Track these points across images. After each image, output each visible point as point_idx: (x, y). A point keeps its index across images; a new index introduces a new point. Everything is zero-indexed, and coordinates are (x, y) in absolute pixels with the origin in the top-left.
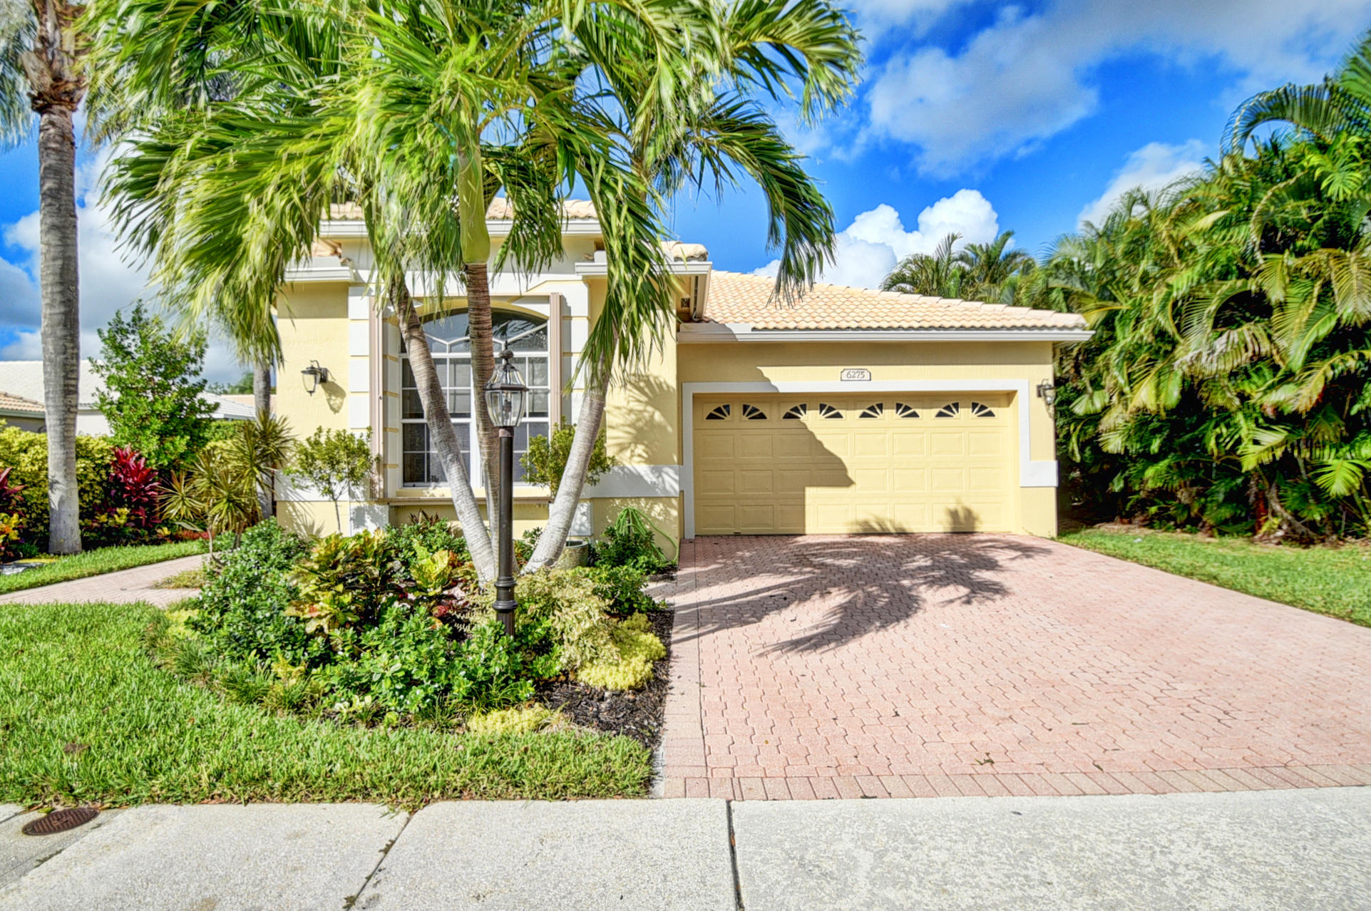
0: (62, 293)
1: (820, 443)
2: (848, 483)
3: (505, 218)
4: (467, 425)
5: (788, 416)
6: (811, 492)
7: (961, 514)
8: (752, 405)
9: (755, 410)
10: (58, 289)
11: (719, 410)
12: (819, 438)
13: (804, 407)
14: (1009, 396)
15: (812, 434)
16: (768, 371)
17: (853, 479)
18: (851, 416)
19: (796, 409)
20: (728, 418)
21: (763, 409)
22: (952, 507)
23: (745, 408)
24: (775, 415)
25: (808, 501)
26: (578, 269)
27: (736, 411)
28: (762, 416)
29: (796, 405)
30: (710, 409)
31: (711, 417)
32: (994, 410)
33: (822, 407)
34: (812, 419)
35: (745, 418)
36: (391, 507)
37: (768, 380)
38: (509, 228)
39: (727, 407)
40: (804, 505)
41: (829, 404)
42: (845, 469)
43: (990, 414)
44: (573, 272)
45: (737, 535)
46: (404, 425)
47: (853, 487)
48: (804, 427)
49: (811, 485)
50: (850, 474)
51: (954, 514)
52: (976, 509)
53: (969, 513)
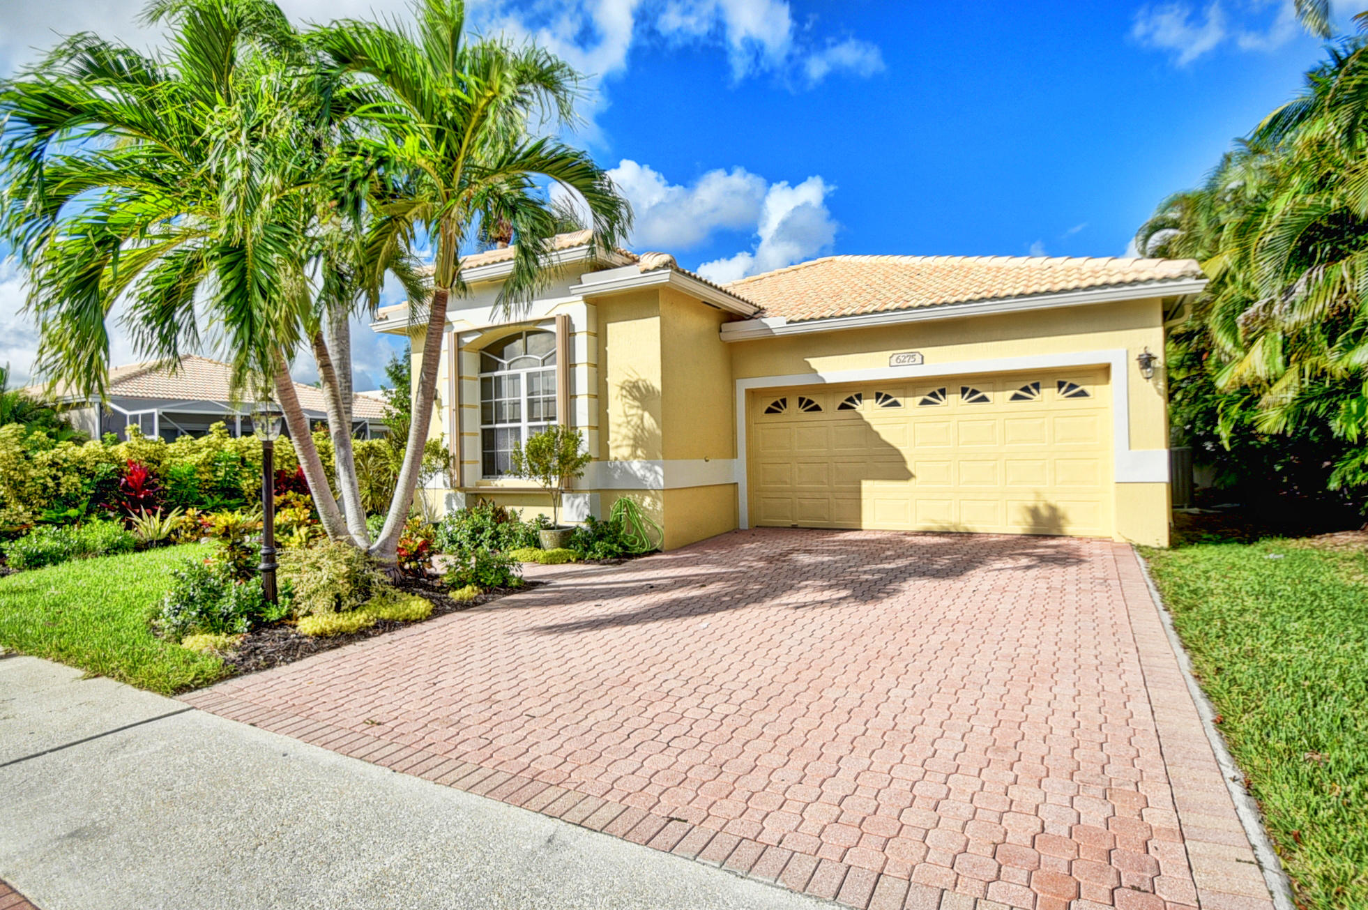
0: (337, 345)
1: (877, 434)
2: (907, 476)
3: (510, 259)
4: (518, 429)
5: (843, 407)
6: (866, 485)
7: (1045, 512)
8: (807, 397)
9: (810, 402)
10: (336, 343)
11: (776, 404)
12: (875, 428)
13: (859, 397)
14: (1104, 371)
15: (868, 425)
16: (814, 362)
17: (913, 471)
18: (911, 404)
19: (850, 400)
20: (785, 411)
21: (818, 401)
22: (1031, 504)
23: (801, 400)
24: (830, 406)
25: (864, 495)
26: (573, 292)
27: (793, 403)
28: (817, 408)
29: (850, 395)
30: (768, 403)
31: (769, 411)
32: (1087, 388)
33: (878, 396)
34: (868, 409)
35: (801, 411)
36: (467, 495)
37: (815, 371)
38: (512, 267)
39: (784, 401)
40: (860, 499)
41: (885, 392)
42: (903, 461)
43: (1083, 394)
44: (569, 295)
45: (794, 527)
46: (483, 431)
47: (912, 481)
48: (860, 417)
49: (867, 479)
50: (910, 467)
51: (1035, 512)
52: (1061, 506)
53: (1053, 509)
